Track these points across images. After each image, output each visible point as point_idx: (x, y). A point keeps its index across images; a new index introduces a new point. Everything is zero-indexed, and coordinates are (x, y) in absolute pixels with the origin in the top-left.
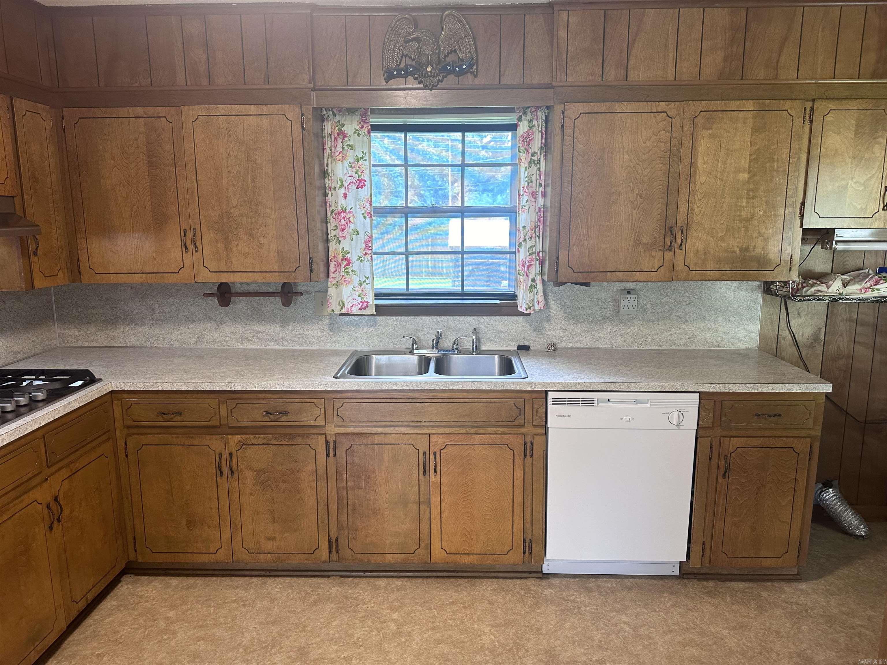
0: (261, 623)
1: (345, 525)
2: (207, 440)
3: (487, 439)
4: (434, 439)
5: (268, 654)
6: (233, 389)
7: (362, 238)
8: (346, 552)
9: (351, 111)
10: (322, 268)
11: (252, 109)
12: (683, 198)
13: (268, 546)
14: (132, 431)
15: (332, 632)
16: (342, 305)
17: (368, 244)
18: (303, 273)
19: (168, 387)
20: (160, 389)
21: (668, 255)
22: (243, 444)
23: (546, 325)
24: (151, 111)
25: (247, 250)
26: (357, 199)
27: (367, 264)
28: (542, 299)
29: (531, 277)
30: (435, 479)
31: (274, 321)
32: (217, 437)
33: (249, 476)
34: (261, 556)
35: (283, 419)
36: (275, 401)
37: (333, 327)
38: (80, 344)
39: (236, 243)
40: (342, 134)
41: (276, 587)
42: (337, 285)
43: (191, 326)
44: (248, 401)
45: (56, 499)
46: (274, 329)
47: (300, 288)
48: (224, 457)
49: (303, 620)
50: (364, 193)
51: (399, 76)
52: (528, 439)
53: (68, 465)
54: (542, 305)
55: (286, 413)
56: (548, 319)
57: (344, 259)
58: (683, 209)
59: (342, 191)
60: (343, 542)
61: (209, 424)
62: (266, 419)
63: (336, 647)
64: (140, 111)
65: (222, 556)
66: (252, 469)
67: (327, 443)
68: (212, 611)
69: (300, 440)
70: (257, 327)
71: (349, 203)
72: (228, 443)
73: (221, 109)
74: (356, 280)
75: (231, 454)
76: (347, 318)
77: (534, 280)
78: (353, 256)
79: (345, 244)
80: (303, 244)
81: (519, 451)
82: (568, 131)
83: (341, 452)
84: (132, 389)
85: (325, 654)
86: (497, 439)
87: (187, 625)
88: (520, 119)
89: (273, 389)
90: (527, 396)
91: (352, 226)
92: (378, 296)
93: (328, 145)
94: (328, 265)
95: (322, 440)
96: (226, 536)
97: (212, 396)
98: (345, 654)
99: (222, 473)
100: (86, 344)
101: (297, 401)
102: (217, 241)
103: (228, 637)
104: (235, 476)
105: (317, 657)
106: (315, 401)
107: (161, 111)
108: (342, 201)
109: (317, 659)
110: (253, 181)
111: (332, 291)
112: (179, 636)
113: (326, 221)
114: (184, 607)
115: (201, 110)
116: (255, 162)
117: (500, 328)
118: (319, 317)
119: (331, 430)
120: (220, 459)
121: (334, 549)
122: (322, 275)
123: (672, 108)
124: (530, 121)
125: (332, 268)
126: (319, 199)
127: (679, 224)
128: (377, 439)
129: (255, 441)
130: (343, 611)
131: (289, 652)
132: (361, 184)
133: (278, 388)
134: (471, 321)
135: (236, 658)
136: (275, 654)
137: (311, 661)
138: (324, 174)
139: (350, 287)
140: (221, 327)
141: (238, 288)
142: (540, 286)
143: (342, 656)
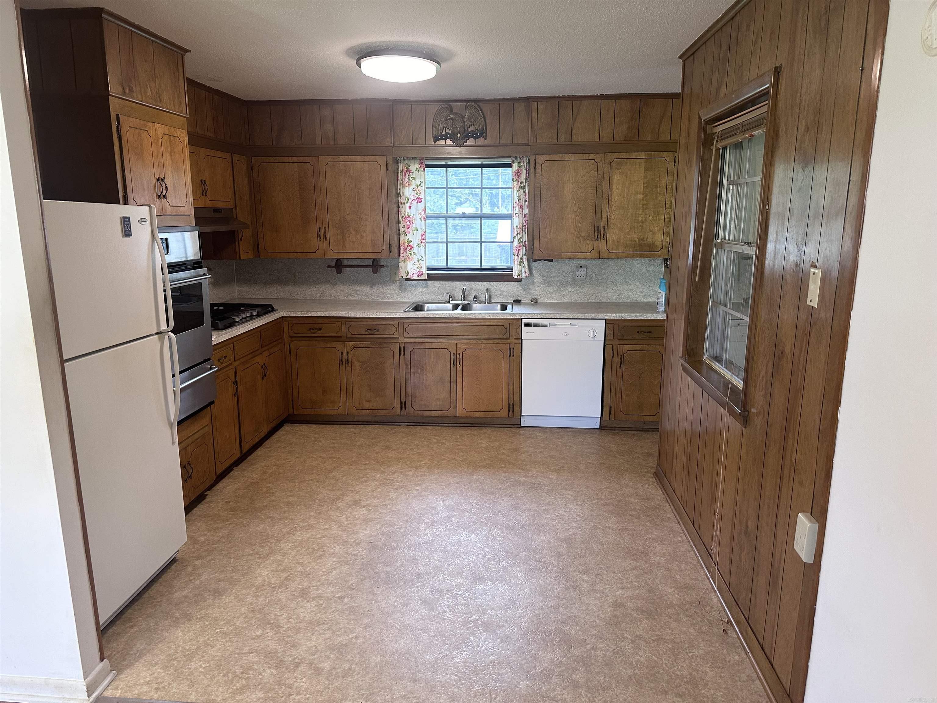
0: (365, 439)
1: (410, 394)
2: (334, 344)
3: (489, 346)
4: (459, 346)
5: (371, 447)
6: (349, 316)
7: (420, 232)
8: (410, 410)
9: (414, 158)
10: (396, 251)
12: (605, 210)
13: (367, 405)
14: (294, 339)
15: (402, 442)
16: (407, 273)
17: (423, 237)
18: (386, 252)
19: (314, 314)
20: (310, 315)
21: (597, 243)
22: (354, 347)
23: (531, 287)
24: (302, 159)
26: (417, 209)
27: (422, 248)
28: (527, 270)
29: (520, 256)
30: (459, 368)
31: (366, 284)
32: (340, 343)
33: (357, 364)
34: (363, 411)
35: (376, 333)
36: (372, 323)
37: (402, 288)
39: (348, 235)
40: (409, 171)
41: (371, 429)
42: (404, 261)
43: (318, 286)
44: (357, 323)
45: (264, 364)
46: (366, 289)
47: (382, 264)
48: (344, 354)
49: (387, 438)
50: (421, 206)
51: (442, 139)
52: (511, 347)
53: (268, 349)
54: (527, 274)
55: (378, 330)
56: (533, 283)
57: (408, 245)
58: (605, 216)
59: (408, 205)
60: (408, 404)
61: (336, 335)
62: (367, 333)
63: (405, 446)
64: (295, 159)
65: (341, 411)
66: (358, 361)
67: (400, 347)
68: (338, 435)
69: (385, 345)
70: (357, 288)
71: (412, 212)
72: (346, 346)
73: (341, 158)
74: (415, 258)
75: (348, 353)
76: (410, 282)
77: (521, 258)
78: (414, 244)
79: (409, 237)
80: (386, 236)
81: (506, 353)
82: (538, 170)
83: (407, 353)
84: (295, 315)
85: (400, 448)
86: (494, 346)
87: (326, 439)
88: (513, 162)
89: (371, 316)
90: (510, 322)
91: (414, 226)
92: (428, 269)
93: (400, 177)
94: (399, 249)
95: (397, 346)
96: (344, 399)
97: (338, 320)
99: (342, 363)
101: (384, 323)
102: (338, 234)
103: (348, 443)
104: (350, 365)
106: (393, 323)
107: (307, 159)
108: (408, 210)
109: (396, 449)
110: (359, 199)
111: (401, 264)
112: (323, 442)
113: (399, 223)
114: (323, 434)
115: (329, 159)
116: (360, 189)
117: (503, 289)
118: (393, 282)
119: (402, 340)
120: (342, 355)
121: (403, 408)
122: (397, 256)
123: (597, 157)
124: (520, 163)
125: (402, 251)
126: (395, 209)
127: (602, 225)
128: (427, 346)
129: (360, 346)
130: (409, 436)
131: (381, 447)
132: (419, 200)
133: (374, 316)
134: (485, 285)
135: (354, 448)
136: (374, 447)
137: (393, 449)
138: (398, 195)
139: (412, 262)
140: (335, 287)
141: (346, 263)
142: (526, 263)
143: (409, 448)
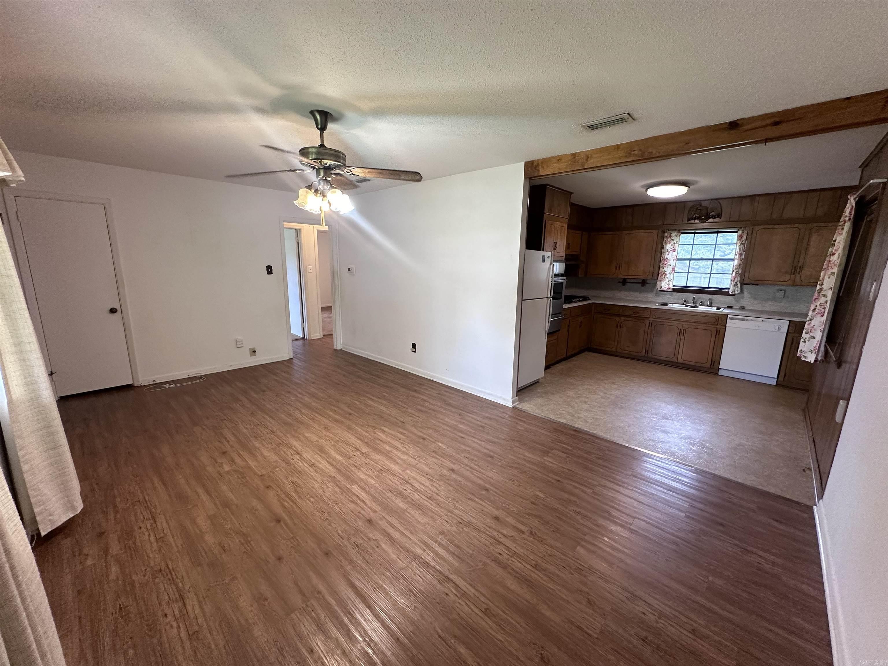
1: (651, 347)
2: (615, 318)
3: (703, 328)
4: (684, 325)
6: (625, 305)
7: (672, 267)
8: (650, 355)
9: (675, 230)
10: (656, 276)
11: (643, 231)
12: (802, 256)
13: (627, 349)
14: (596, 313)
16: (661, 287)
17: (673, 269)
18: (650, 277)
19: (607, 303)
20: (605, 303)
21: (793, 276)
22: (625, 320)
23: (742, 300)
24: (614, 232)
25: (634, 269)
26: (672, 255)
27: (672, 275)
28: (739, 290)
29: (735, 281)
30: (682, 337)
31: (637, 291)
32: (618, 317)
33: (625, 329)
35: (638, 314)
36: (635, 309)
37: (657, 295)
39: (632, 267)
40: (671, 236)
41: (627, 360)
42: (660, 281)
43: (612, 291)
45: (581, 322)
46: (637, 294)
47: (648, 282)
48: (619, 323)
50: (675, 253)
51: (692, 220)
52: (718, 329)
54: (739, 292)
56: (743, 298)
57: (664, 273)
58: (801, 260)
59: (667, 253)
60: (649, 352)
61: (617, 313)
62: (633, 314)
64: (611, 233)
65: (614, 349)
66: (626, 327)
69: (641, 321)
70: (632, 293)
71: (669, 257)
72: (621, 319)
73: (634, 231)
74: (667, 280)
75: (621, 322)
76: (662, 292)
77: (736, 283)
78: (667, 273)
79: (665, 269)
80: (652, 268)
81: (715, 332)
82: (754, 234)
83: (653, 326)
84: (599, 303)
86: (707, 328)
88: (739, 230)
89: (635, 306)
90: (720, 316)
91: (669, 263)
92: (674, 286)
93: (665, 239)
94: (658, 275)
95: (648, 322)
96: (616, 344)
97: (619, 306)
99: (618, 327)
101: (643, 310)
102: (625, 266)
104: (621, 328)
106: (648, 310)
107: (617, 232)
108: (667, 256)
110: (640, 250)
111: (658, 283)
113: (660, 262)
115: (628, 232)
117: (721, 299)
118: (652, 291)
119: (651, 319)
121: (646, 353)
122: (656, 278)
123: (801, 226)
124: (743, 230)
125: (660, 276)
126: (659, 255)
127: (799, 265)
128: (665, 323)
129: (628, 320)
132: (674, 251)
133: (638, 306)
134: (710, 296)
138: (662, 248)
139: (665, 282)
140: (621, 292)
141: (628, 281)
142: (739, 285)
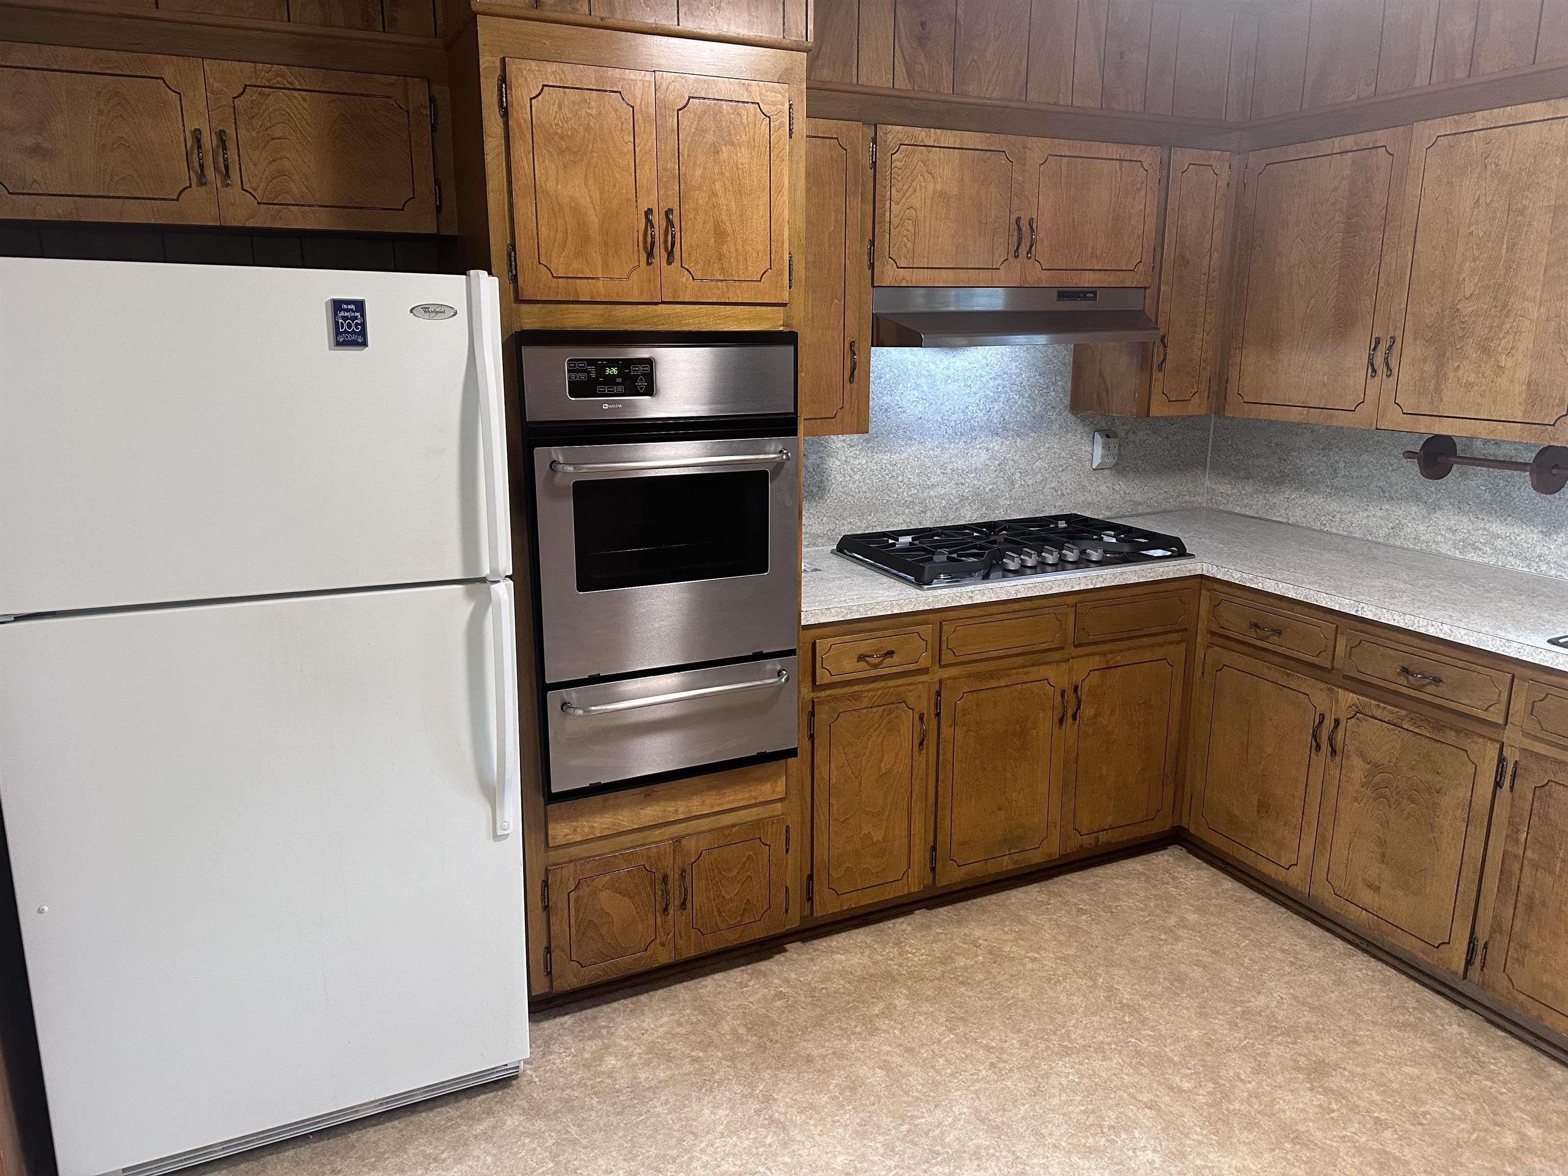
0: (1295, 998)
1: (1506, 927)
2: (1308, 685)
5: (1270, 1037)
6: (1359, 614)
8: (1497, 977)
11: (1538, 110)
13: (1366, 897)
14: (1216, 640)
15: (1391, 1076)
19: (1270, 586)
20: (1260, 587)
22: (1357, 712)
24: (1365, 139)
25: (1472, 378)
32: (1323, 685)
33: (1358, 768)
34: (1353, 908)
35: (1429, 689)
36: (1421, 653)
38: (1229, 507)
41: (1360, 970)
43: (1387, 506)
44: (1379, 641)
45: (1076, 689)
48: (1326, 722)
49: (1362, 1033)
53: (1104, 654)
55: (1437, 681)
61: (1316, 661)
62: (1402, 680)
63: (1378, 1097)
64: (1349, 141)
65: (1296, 876)
66: (1363, 756)
67: (1501, 760)
68: (1244, 944)
69: (1451, 737)
70: (1497, 527)
72: (1337, 702)
73: (1481, 118)
75: (1337, 722)
83: (1525, 787)
84: (1226, 578)
85: (1352, 1093)
87: (1199, 940)
89: (1422, 630)
95: (1493, 751)
96: (1308, 848)
97: (1329, 617)
98: (1383, 1116)
99: (1318, 747)
100: (1238, 510)
101: (1460, 664)
102: (1425, 360)
103: (1235, 984)
104: (1338, 759)
105: (1335, 1088)
106: (1493, 673)
107: (1382, 136)
109: (1332, 1090)
110: (1512, 248)
112: (1179, 946)
114: (1213, 919)
115: (1444, 126)
116: (1521, 212)
119: (1514, 738)
120: (1321, 722)
121: (1478, 961)
129: (1378, 713)
130: (1440, 1065)
131: (1300, 1055)
133: (1432, 632)
135: (1225, 1013)
136: (1279, 1044)
137: (1322, 1086)
140: (1434, 516)
141: (1459, 447)
143: (1376, 1114)
